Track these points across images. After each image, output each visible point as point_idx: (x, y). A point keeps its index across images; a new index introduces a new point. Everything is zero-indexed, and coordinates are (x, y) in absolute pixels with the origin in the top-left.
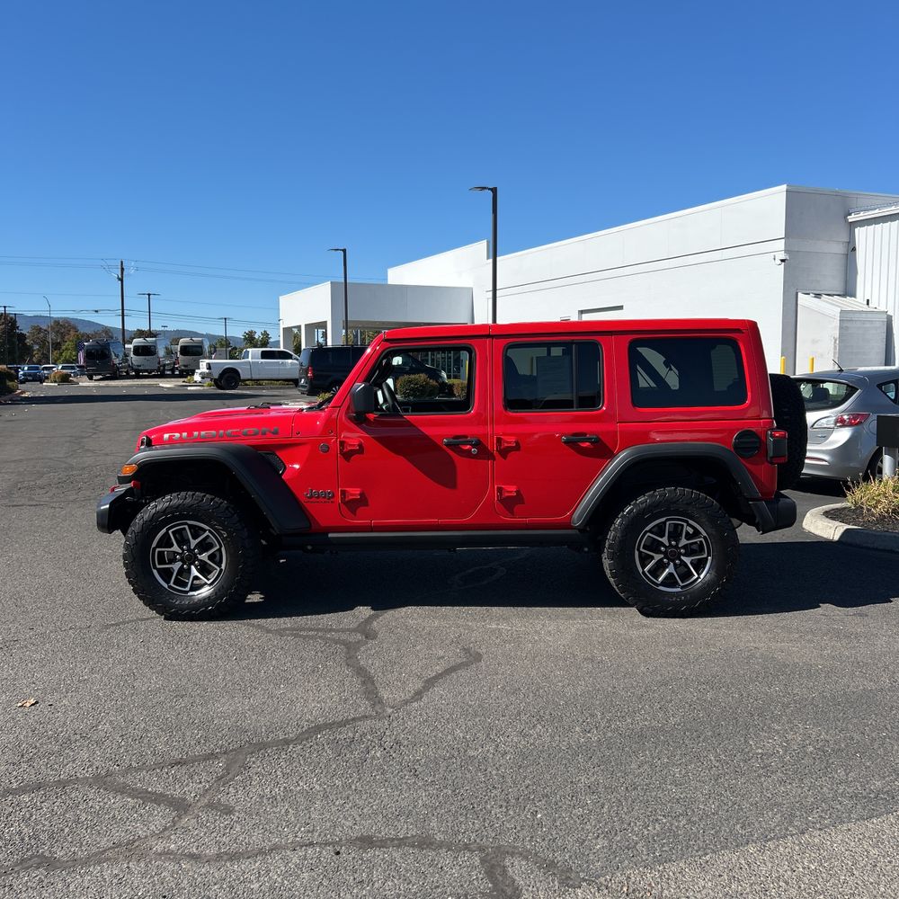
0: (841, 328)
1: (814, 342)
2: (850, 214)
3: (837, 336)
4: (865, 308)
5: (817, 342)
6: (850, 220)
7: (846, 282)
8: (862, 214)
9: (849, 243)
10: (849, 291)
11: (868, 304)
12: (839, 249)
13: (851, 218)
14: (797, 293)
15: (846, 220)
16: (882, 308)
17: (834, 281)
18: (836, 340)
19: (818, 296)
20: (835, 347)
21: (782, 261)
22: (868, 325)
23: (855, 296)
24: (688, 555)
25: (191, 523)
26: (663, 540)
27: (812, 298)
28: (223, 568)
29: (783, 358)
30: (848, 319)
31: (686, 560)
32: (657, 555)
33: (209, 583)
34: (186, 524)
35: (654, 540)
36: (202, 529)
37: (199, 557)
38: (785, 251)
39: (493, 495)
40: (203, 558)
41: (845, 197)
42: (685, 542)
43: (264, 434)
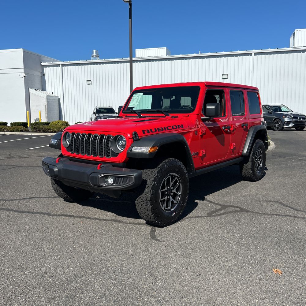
0: (47, 101)
1: (37, 106)
2: (42, 63)
4: (52, 95)
6: (42, 65)
7: (42, 86)
8: (46, 63)
9: (42, 72)
10: (43, 89)
11: (52, 94)
12: (39, 74)
13: (43, 64)
14: (29, 89)
15: (41, 65)
16: (56, 95)
17: (39, 85)
18: (46, 105)
19: (35, 90)
20: (46, 108)
21: (24, 76)
22: (54, 101)
23: (46, 91)
24: (259, 160)
25: (172, 174)
26: (257, 156)
27: (34, 90)
28: (181, 194)
29: (28, 111)
30: (49, 98)
31: (259, 162)
32: (256, 162)
33: (176, 202)
34: (170, 175)
35: (256, 157)
36: (175, 176)
37: (173, 191)
38: (24, 73)
39: (230, 148)
40: (174, 191)
41: (40, 56)
42: (259, 156)
43: (179, 128)
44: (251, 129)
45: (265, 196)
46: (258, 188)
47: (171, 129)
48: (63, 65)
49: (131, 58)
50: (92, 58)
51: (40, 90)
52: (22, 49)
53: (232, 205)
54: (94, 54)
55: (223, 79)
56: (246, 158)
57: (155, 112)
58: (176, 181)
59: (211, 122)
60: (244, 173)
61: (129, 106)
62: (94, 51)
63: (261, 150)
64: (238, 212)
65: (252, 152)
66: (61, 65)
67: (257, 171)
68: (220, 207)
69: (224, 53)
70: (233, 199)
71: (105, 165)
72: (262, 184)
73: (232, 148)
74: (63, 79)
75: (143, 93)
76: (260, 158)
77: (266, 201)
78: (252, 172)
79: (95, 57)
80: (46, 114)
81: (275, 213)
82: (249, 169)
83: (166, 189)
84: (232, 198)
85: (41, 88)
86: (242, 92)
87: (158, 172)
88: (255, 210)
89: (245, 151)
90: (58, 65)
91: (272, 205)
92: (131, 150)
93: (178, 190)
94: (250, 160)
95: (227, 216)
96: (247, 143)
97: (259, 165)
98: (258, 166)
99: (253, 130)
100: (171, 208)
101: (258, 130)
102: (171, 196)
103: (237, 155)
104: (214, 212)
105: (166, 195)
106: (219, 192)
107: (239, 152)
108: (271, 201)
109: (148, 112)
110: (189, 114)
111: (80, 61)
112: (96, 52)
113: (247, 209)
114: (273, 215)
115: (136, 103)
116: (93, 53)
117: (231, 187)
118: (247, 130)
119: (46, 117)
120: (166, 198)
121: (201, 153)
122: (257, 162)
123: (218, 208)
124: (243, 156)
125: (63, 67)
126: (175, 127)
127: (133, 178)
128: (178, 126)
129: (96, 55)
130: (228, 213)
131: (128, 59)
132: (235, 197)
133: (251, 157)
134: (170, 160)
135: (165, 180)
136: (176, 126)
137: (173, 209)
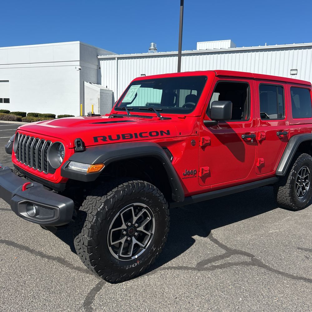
0: (100, 95)
1: (91, 99)
3: (99, 98)
4: (106, 89)
5: (92, 99)
6: (98, 58)
7: (98, 79)
8: (102, 56)
9: (98, 65)
10: (99, 82)
11: (107, 87)
12: (96, 67)
13: (99, 57)
14: (84, 82)
15: (97, 57)
16: (110, 89)
17: (94, 79)
18: (99, 99)
19: (90, 83)
20: (99, 102)
21: (80, 69)
22: (107, 95)
23: (101, 85)
24: (305, 182)
25: (135, 204)
26: (300, 177)
27: (88, 83)
28: (153, 233)
29: (81, 105)
30: (102, 92)
31: (304, 184)
32: (299, 184)
33: (144, 246)
34: (133, 206)
35: (298, 177)
36: (143, 207)
37: (138, 229)
38: (80, 66)
39: (256, 164)
40: (141, 229)
41: (96, 49)
42: (305, 176)
43: (162, 134)
44: (292, 139)
45: (301, 238)
46: (296, 223)
47: (148, 137)
48: (118, 58)
49: (180, 52)
50: (149, 51)
51: (94, 83)
52: (79, 42)
53: (243, 250)
54: (152, 47)
55: (291, 74)
56: (282, 180)
57: (147, 110)
58: (145, 215)
59: (221, 128)
60: (280, 199)
61: (122, 102)
62: (152, 43)
63: (308, 168)
64: (247, 265)
65: (292, 171)
66: (116, 58)
67: (300, 196)
68: (224, 252)
69: (294, 45)
70: (250, 240)
71: (36, 185)
72: (305, 216)
73: (258, 165)
74: (117, 72)
75: (140, 85)
76: (305, 179)
77: (299, 248)
78: (291, 199)
79: (152, 50)
80: (99, 107)
81: (305, 276)
82: (286, 194)
83: (124, 226)
84: (249, 237)
85: (96, 82)
86: (282, 87)
87: (106, 202)
88: (276, 265)
89: (281, 169)
90: (114, 59)
91: (306, 257)
92: (67, 166)
93: (148, 227)
94: (289, 181)
95: (224, 272)
96: (284, 158)
97: (303, 188)
98: (301, 190)
99: (296, 140)
100: (133, 255)
101: (303, 140)
102: (135, 236)
103: (269, 174)
104: (210, 261)
105: (124, 236)
106: (235, 224)
107: (272, 170)
108: (306, 250)
109: (140, 109)
110: (186, 115)
111: (136, 54)
112: (154, 45)
113: (263, 261)
114: (301, 278)
115: (131, 97)
116: (150, 46)
117: (257, 217)
118: (286, 140)
119: (99, 111)
120: (123, 240)
121: (201, 171)
122: (301, 183)
123: (219, 254)
124: (277, 176)
125: (118, 60)
126: (154, 134)
127: (59, 211)
128: (162, 132)
129: (154, 48)
130: (230, 265)
131: (177, 52)
132: (255, 235)
133: (290, 177)
134: (132, 184)
135: (120, 214)
136: (156, 132)
137: (136, 257)
